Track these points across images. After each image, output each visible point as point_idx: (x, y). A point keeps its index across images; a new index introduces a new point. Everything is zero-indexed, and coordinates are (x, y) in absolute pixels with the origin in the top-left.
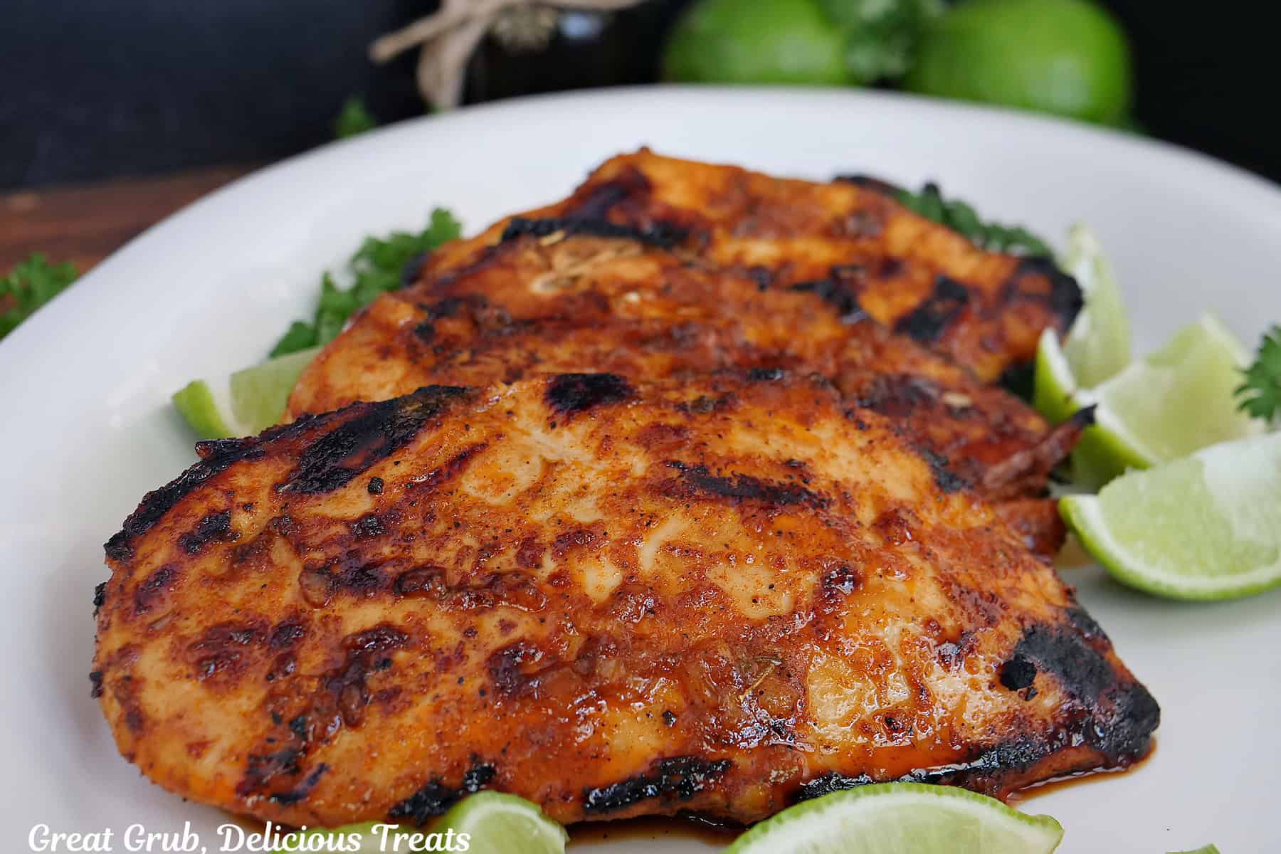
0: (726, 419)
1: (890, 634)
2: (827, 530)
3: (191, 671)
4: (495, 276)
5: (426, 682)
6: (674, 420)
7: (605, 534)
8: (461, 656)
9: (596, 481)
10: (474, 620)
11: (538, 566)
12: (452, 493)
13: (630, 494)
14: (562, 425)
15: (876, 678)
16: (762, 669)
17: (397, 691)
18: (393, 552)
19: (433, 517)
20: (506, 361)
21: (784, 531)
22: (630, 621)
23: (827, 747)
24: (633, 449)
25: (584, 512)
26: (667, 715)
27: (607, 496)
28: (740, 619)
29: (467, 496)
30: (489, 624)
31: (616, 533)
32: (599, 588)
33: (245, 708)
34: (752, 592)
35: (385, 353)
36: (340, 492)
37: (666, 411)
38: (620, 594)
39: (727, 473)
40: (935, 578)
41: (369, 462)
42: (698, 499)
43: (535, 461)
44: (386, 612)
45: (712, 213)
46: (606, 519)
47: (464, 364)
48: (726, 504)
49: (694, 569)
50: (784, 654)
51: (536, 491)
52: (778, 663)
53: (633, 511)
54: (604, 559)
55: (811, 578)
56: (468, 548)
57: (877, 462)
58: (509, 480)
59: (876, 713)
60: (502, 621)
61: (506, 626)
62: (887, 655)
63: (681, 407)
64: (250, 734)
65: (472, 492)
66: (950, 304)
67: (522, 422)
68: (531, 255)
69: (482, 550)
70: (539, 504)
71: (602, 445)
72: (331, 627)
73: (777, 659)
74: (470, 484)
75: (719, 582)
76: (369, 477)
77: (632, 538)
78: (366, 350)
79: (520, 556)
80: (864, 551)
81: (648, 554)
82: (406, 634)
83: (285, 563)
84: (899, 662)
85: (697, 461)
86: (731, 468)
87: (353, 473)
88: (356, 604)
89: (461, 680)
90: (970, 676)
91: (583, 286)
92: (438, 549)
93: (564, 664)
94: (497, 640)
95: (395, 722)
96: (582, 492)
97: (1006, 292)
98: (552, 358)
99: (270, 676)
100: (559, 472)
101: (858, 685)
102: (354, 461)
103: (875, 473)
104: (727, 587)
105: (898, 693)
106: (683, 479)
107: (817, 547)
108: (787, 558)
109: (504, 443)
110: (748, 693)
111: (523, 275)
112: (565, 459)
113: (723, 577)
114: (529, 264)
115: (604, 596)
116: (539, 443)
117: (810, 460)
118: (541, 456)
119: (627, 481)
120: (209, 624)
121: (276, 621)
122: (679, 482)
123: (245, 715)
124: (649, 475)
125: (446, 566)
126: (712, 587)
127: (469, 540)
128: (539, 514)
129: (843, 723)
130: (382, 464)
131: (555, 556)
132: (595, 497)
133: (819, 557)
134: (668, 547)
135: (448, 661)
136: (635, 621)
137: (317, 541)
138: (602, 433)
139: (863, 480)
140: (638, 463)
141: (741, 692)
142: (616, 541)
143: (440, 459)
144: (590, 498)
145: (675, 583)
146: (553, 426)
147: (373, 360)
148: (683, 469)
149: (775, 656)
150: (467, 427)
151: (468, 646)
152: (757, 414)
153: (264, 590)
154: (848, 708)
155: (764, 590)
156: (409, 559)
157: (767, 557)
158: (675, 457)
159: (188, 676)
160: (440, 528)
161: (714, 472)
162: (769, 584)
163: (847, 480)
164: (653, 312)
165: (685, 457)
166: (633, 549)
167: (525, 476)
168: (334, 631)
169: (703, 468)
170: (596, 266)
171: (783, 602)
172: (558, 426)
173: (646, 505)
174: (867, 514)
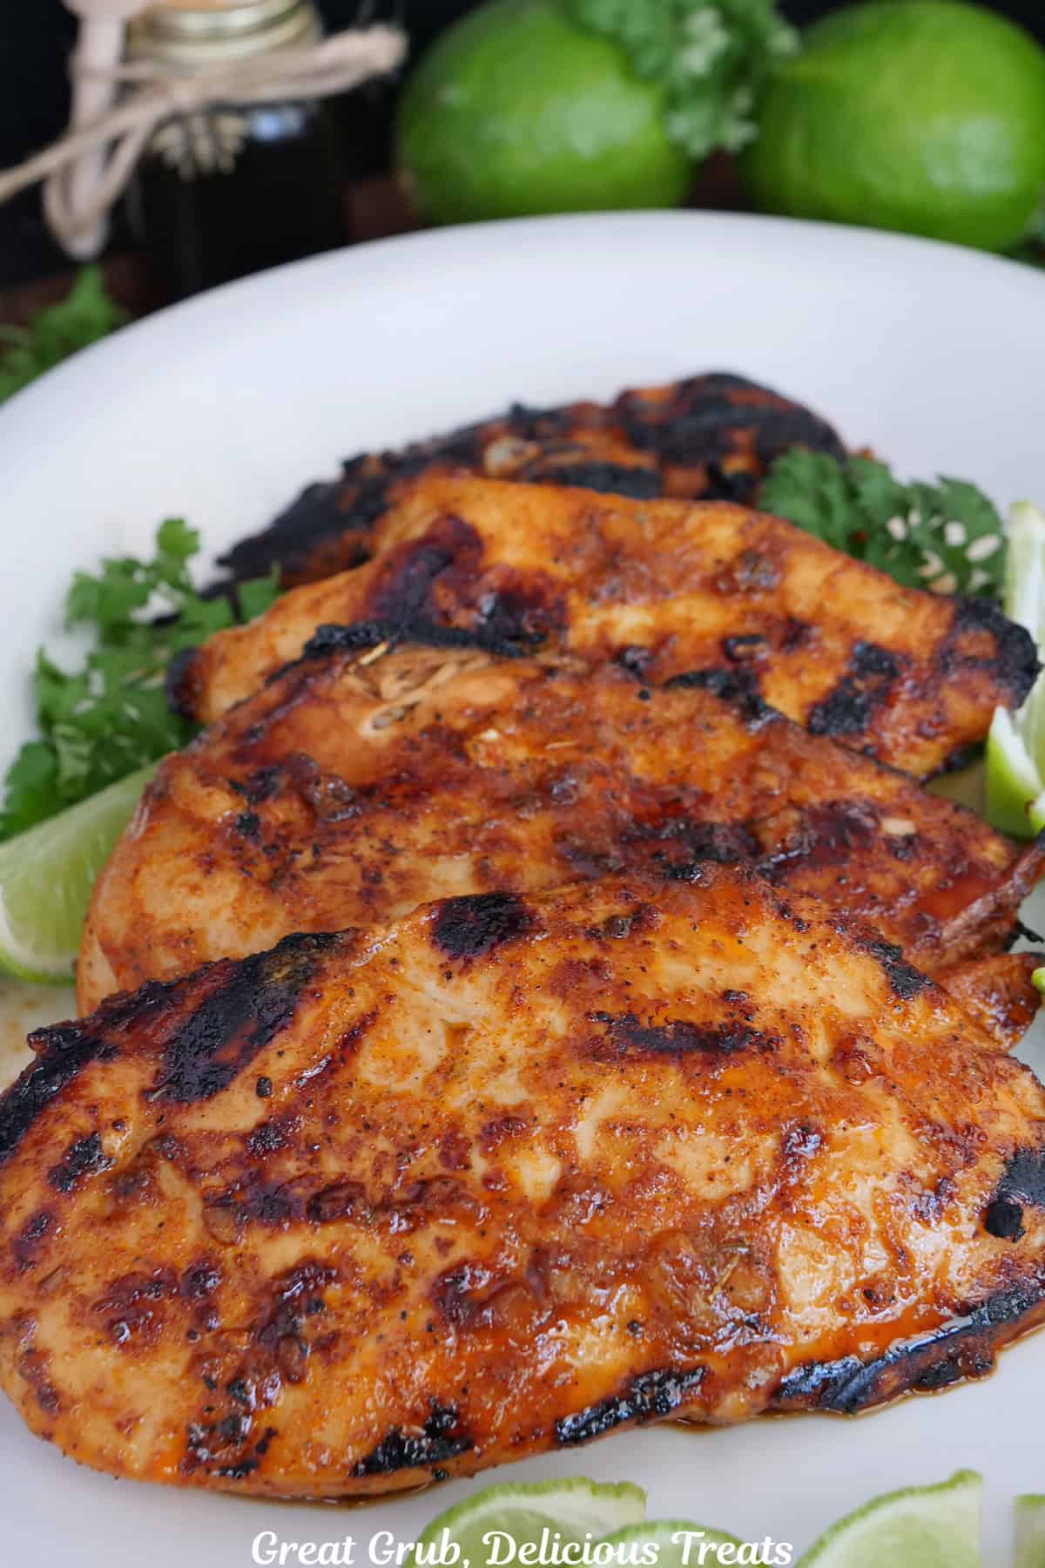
0: (645, 943)
1: (861, 1195)
2: (781, 1081)
3: (102, 1337)
4: (313, 718)
5: (366, 1322)
6: (588, 953)
7: (535, 1119)
8: (399, 1287)
9: (515, 1049)
10: (405, 1241)
11: (468, 1167)
12: (351, 1084)
13: (554, 1062)
14: (460, 973)
15: (850, 1248)
16: (727, 1261)
17: (335, 1337)
18: (298, 1169)
19: (335, 1117)
20: (358, 859)
21: (733, 1088)
22: (579, 1223)
23: (807, 1333)
24: (549, 1001)
25: (508, 1092)
26: (632, 1325)
27: (529, 1068)
28: (698, 1203)
29: (368, 1084)
30: (423, 1244)
31: (547, 1115)
32: (537, 1185)
33: (170, 1374)
34: (705, 1168)
35: (209, 865)
36: (223, 1097)
37: (575, 943)
38: (563, 1190)
39: (659, 1021)
40: (904, 1120)
41: (248, 1054)
42: (632, 1060)
43: (438, 1028)
44: (306, 1245)
45: (561, 571)
46: (532, 1099)
47: (310, 869)
48: (665, 1062)
49: (640, 1149)
50: (751, 1238)
51: (447, 1071)
52: (744, 1250)
53: (561, 1085)
54: (539, 1149)
55: (769, 1143)
56: (384, 1153)
57: (823, 973)
58: (413, 1060)
59: (855, 1286)
60: (438, 1240)
61: (443, 1246)
62: (860, 1220)
63: (593, 934)
64: (184, 1405)
65: (372, 1078)
66: (875, 679)
67: (410, 972)
68: (352, 682)
69: (400, 1154)
70: (456, 1088)
71: (512, 999)
72: (248, 1267)
73: (744, 1246)
74: (369, 1068)
75: (669, 1161)
76: (253, 1075)
77: (567, 1121)
78: (185, 861)
79: (445, 1157)
80: (823, 1100)
81: (585, 1135)
82: (333, 1268)
83: (178, 1195)
84: (874, 1226)
85: (623, 1008)
86: (664, 1012)
87: (233, 1070)
88: (271, 1238)
89: (404, 1315)
90: (951, 1229)
91: (423, 719)
92: (350, 1160)
93: (515, 1285)
94: (438, 1264)
95: (340, 1373)
96: (502, 1063)
97: (944, 658)
98: (412, 843)
99: (191, 1334)
100: (470, 1043)
101: (831, 1258)
102: (230, 1053)
103: (823, 986)
104: (677, 1165)
105: (875, 1260)
106: (612, 1036)
107: (772, 1104)
108: (742, 1123)
109: (396, 1007)
110: (718, 1291)
111: (347, 712)
112: (473, 1023)
113: (673, 1154)
114: (350, 693)
115: (545, 1193)
116: (435, 1000)
117: (749, 986)
118: (442, 1020)
119: (548, 1043)
120: (109, 1278)
121: (184, 1267)
122: (607, 1038)
123: (173, 1382)
124: (572, 1035)
125: (364, 1180)
126: (664, 1169)
127: (383, 1144)
128: (458, 1099)
129: (819, 1303)
130: (262, 1055)
131: (484, 1153)
132: (516, 1070)
133: (776, 1117)
134: (607, 1127)
135: (386, 1294)
136: (584, 1221)
137: (211, 1163)
138: (511, 985)
139: (809, 999)
140: (556, 1018)
141: (710, 1292)
142: (548, 1126)
143: (329, 1041)
144: (509, 1071)
145: (620, 1167)
146: (449, 976)
147: (195, 876)
148: (610, 1021)
149: (740, 1242)
150: (352, 993)
151: (405, 1273)
152: (680, 929)
153: (163, 1229)
154: (823, 1286)
155: (719, 1164)
156: (319, 1175)
157: (718, 1125)
158: (598, 1007)
159: (99, 1343)
160: (348, 1132)
161: (645, 1022)
162: (724, 1156)
163: (793, 1006)
164: (520, 753)
165: (608, 1005)
166: (570, 1135)
167: (432, 1051)
168: (252, 1272)
169: (632, 1018)
170: (436, 689)
171: (742, 1177)
172: (455, 975)
173: (576, 1073)
174: (820, 1046)
